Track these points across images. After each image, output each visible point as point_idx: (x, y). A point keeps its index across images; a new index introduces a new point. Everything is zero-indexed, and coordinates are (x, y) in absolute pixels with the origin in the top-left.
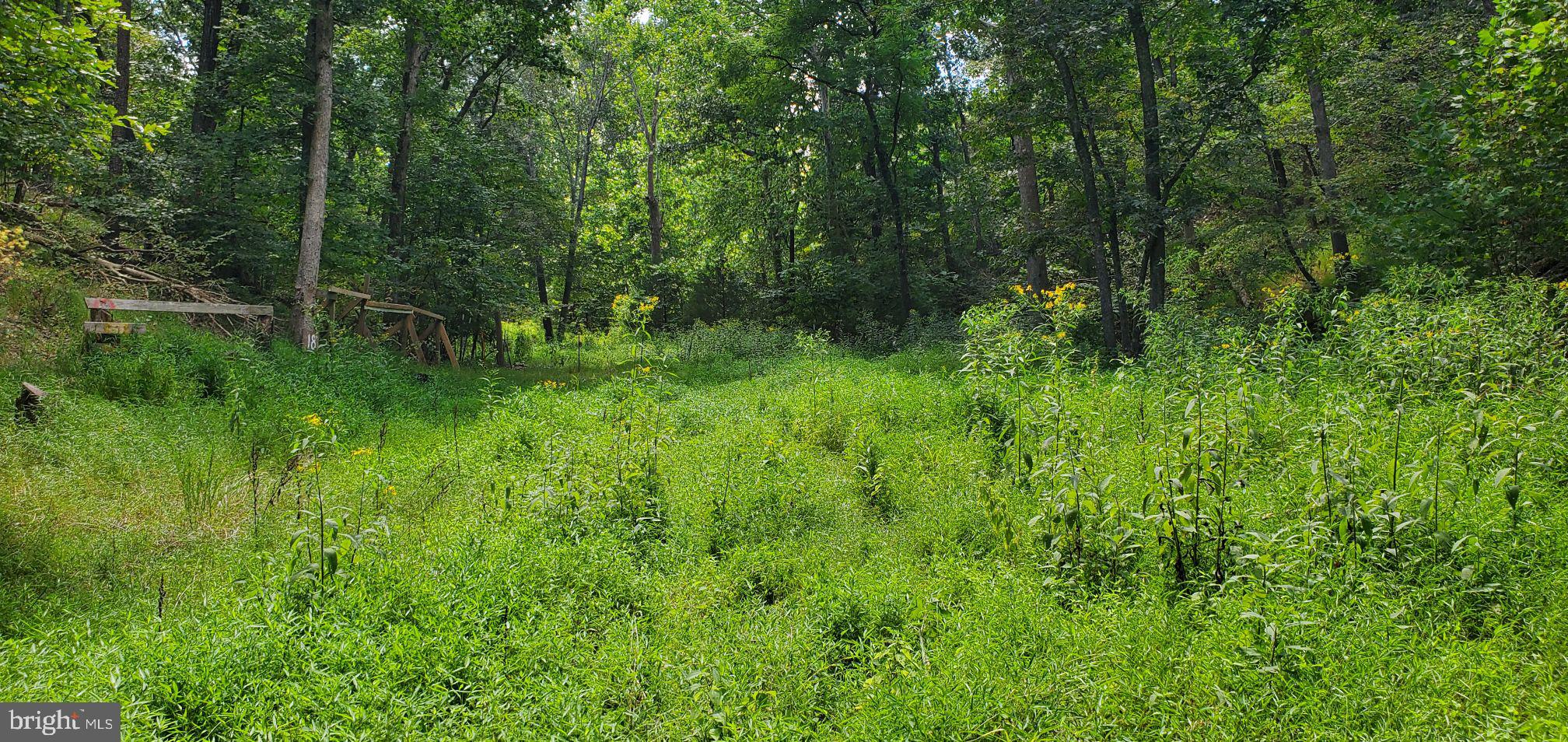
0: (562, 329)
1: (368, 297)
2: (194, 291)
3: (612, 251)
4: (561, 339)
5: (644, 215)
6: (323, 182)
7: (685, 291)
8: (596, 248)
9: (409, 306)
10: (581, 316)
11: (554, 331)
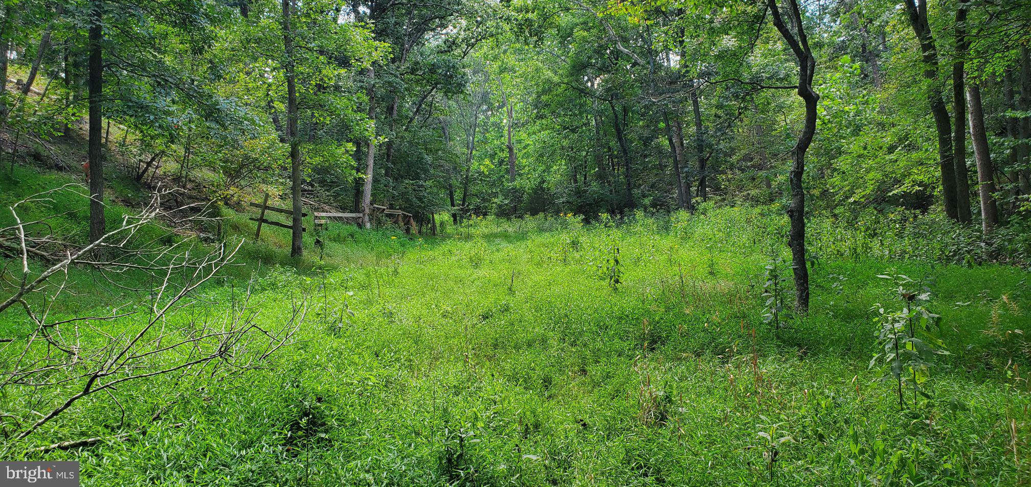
0: (462, 217)
1: (386, 208)
2: (327, 208)
3: (490, 174)
4: (461, 223)
5: (506, 154)
6: (372, 166)
7: (525, 196)
8: (481, 173)
9: (400, 211)
10: (472, 209)
11: (458, 218)
